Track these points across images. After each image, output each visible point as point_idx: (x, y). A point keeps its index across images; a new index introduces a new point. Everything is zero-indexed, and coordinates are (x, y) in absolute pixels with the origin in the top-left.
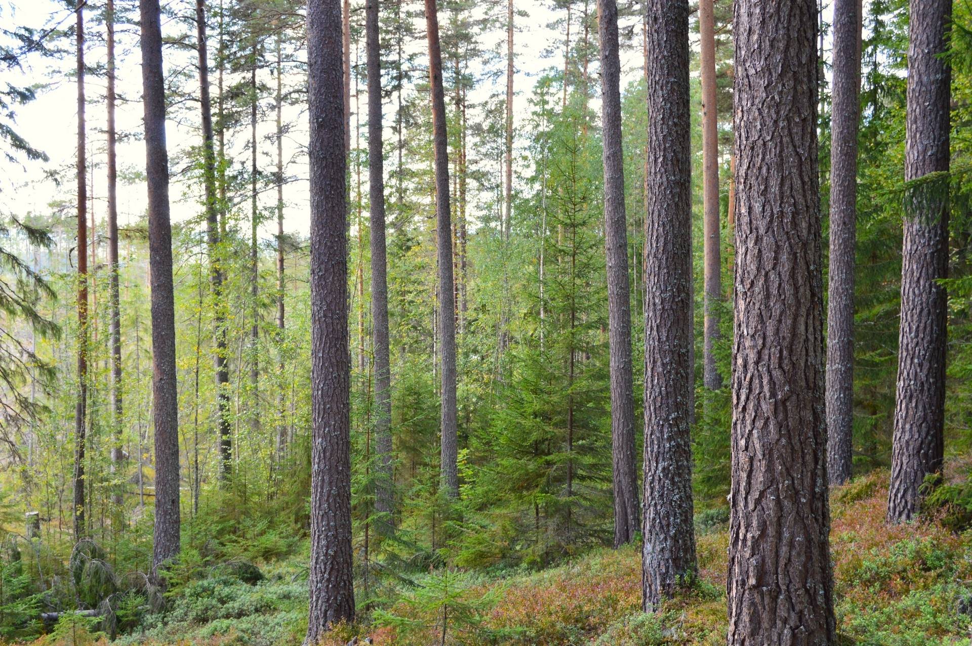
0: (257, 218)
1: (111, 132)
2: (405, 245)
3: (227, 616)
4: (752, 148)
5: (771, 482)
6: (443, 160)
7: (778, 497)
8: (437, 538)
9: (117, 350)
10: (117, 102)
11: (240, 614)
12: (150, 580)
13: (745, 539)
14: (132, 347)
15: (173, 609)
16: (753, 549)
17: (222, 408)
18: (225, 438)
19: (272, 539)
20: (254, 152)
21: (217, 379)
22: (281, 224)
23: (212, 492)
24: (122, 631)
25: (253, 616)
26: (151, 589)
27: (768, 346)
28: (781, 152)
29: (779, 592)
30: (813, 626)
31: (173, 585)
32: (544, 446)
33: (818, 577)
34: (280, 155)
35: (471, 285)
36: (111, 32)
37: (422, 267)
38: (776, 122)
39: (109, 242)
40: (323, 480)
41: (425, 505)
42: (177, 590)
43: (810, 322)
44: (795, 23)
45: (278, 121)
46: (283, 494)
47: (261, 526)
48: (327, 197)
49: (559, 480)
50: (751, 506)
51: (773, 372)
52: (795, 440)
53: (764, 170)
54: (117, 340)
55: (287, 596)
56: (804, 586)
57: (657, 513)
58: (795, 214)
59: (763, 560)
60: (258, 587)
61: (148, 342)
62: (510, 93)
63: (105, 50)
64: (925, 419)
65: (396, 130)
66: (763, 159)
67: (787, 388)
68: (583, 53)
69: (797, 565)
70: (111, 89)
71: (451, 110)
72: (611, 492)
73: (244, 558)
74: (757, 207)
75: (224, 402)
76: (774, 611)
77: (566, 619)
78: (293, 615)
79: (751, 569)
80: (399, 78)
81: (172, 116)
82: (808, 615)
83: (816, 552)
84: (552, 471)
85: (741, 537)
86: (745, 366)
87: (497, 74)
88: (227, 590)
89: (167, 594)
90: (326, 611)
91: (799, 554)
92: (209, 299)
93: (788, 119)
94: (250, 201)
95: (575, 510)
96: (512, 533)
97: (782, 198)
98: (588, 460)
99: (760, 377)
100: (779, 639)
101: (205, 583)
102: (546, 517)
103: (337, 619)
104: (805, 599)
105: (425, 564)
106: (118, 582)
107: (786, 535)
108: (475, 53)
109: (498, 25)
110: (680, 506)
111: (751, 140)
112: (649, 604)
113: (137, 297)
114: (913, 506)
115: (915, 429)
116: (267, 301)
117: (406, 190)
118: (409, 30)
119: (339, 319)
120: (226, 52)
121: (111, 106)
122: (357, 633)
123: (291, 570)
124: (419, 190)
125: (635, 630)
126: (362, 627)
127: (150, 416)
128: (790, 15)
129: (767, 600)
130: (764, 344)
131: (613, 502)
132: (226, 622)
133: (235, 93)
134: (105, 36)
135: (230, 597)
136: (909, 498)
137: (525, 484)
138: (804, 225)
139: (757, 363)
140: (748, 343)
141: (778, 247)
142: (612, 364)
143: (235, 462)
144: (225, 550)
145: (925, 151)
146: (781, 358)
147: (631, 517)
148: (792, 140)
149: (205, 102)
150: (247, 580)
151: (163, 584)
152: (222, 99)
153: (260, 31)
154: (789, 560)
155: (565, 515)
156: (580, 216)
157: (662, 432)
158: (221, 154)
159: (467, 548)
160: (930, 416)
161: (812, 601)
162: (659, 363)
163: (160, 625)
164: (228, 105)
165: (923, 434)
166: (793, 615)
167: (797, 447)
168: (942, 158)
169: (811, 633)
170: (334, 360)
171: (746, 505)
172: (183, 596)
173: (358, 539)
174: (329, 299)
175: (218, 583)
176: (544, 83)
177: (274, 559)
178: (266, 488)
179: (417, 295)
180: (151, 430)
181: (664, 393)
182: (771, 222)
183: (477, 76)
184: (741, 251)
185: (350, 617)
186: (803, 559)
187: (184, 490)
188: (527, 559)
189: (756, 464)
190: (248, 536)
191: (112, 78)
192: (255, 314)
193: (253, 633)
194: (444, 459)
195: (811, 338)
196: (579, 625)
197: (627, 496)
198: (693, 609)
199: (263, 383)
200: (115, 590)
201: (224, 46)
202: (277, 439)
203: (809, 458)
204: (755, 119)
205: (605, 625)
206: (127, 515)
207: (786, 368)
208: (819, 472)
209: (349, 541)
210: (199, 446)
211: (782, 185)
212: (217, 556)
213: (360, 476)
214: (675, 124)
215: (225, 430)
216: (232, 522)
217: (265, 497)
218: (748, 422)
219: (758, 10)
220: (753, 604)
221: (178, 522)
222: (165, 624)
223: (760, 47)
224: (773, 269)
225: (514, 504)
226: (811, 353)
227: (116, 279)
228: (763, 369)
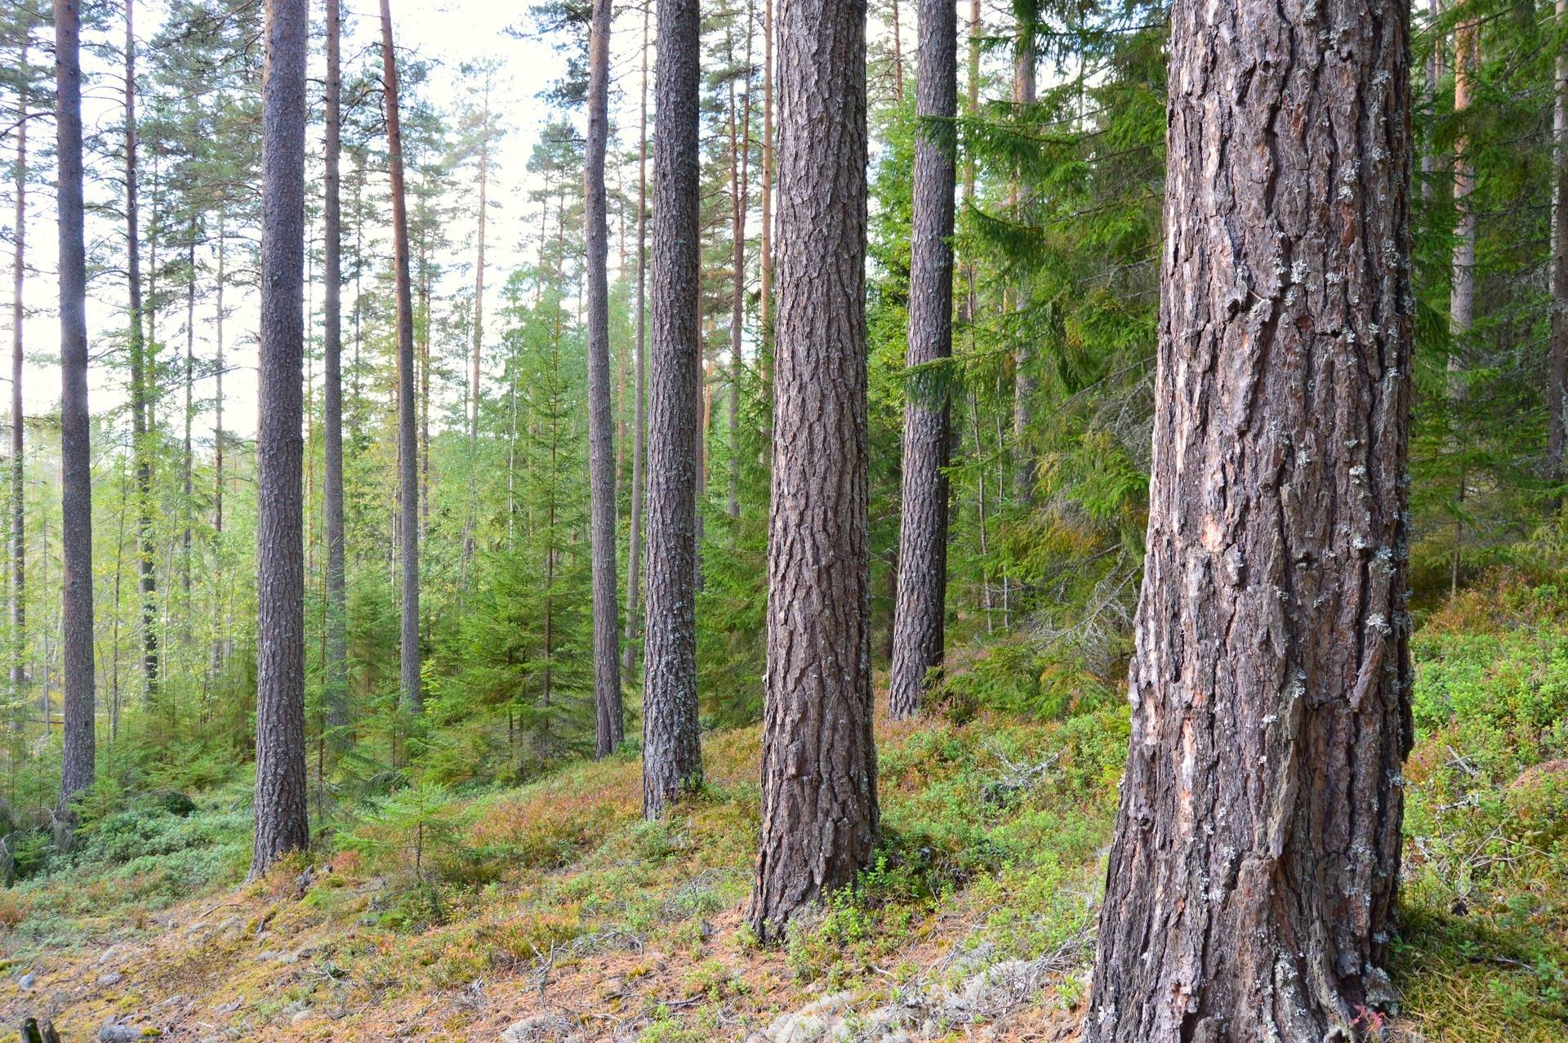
0: (192, 410)
1: (19, 307)
2: (362, 442)
3: (153, 853)
4: (797, 286)
5: (813, 658)
6: (407, 355)
7: (820, 675)
8: (397, 759)
9: (20, 552)
10: (26, 273)
11: (168, 851)
12: (57, 816)
13: (783, 724)
14: (38, 555)
15: (85, 847)
16: (792, 734)
17: (148, 620)
18: (150, 653)
19: (206, 766)
20: (190, 336)
21: (141, 586)
22: (219, 419)
23: (134, 715)
24: (22, 876)
25: (184, 852)
26: (57, 825)
27: (811, 506)
28: (829, 290)
29: (820, 782)
30: (857, 818)
31: (85, 820)
32: (519, 654)
33: (862, 763)
34: (220, 341)
35: (433, 491)
36: (21, 193)
37: (380, 469)
38: (823, 257)
39: (12, 431)
40: (272, 689)
41: (385, 720)
42: (90, 825)
43: (856, 480)
44: (846, 150)
45: (219, 306)
46: (219, 716)
47: (193, 750)
48: (281, 366)
49: (534, 690)
50: (791, 686)
51: (817, 536)
52: (839, 612)
53: (810, 310)
54: (20, 541)
55: (224, 827)
56: (848, 774)
57: (660, 712)
58: (842, 360)
59: (804, 747)
60: (190, 819)
61: (59, 549)
62: (480, 287)
63: (14, 212)
64: (926, 612)
65: (354, 320)
66: (809, 298)
67: (831, 553)
68: (557, 249)
69: (840, 750)
70: (19, 256)
71: (416, 300)
72: (592, 702)
73: (174, 787)
74: (801, 351)
75: (150, 613)
76: (815, 802)
77: (557, 834)
78: (233, 847)
79: (790, 757)
80: (359, 264)
81: (92, 292)
82: (852, 806)
83: (860, 735)
84: (527, 680)
85: (779, 721)
86: (785, 530)
87: (466, 266)
88: (152, 823)
89: (78, 831)
90: (274, 839)
91: (842, 738)
92: (134, 497)
93: (836, 255)
94: (185, 389)
95: (553, 721)
96: (484, 748)
97: (828, 342)
98: (565, 669)
99: (803, 541)
100: (821, 833)
101: (126, 816)
102: (521, 730)
103: (288, 848)
104: (849, 788)
105: (388, 785)
106: (17, 820)
107: (829, 717)
108: (444, 243)
109: (469, 214)
110: (685, 704)
111: (796, 276)
112: (651, 812)
113: (46, 495)
114: (915, 701)
115: (917, 622)
116: (201, 502)
117: (363, 386)
118: (372, 215)
119: (293, 504)
120: (160, 225)
121: (19, 278)
122: (312, 862)
123: (229, 798)
124: (377, 386)
125: (638, 841)
126: (318, 855)
127: (59, 633)
128: (840, 142)
129: (807, 790)
130: (807, 504)
131: (595, 711)
132: (151, 859)
133: (169, 271)
134: (15, 197)
135: (156, 832)
136: (910, 692)
137: (498, 696)
138: (852, 373)
139: (799, 526)
140: (789, 503)
141: (823, 395)
142: (594, 564)
143: (162, 680)
144: (149, 779)
145: (928, 338)
146: (825, 519)
147: (613, 727)
148: (840, 278)
149: (134, 277)
150: (175, 812)
151: (72, 820)
152: (154, 276)
153: (201, 202)
154: (832, 745)
155: (544, 726)
156: (560, 408)
157: (665, 623)
158: (151, 339)
159: (433, 767)
160: (931, 609)
161: (856, 789)
162: (663, 548)
163: (69, 867)
164: (162, 284)
165: (925, 627)
166: (835, 805)
167: (841, 619)
168: (944, 347)
169: (855, 825)
170: (286, 552)
171: (785, 686)
172: (98, 832)
173: (312, 759)
174: (281, 482)
175: (142, 815)
176: (516, 278)
177: (208, 788)
178: (199, 710)
179: (374, 498)
180: (60, 649)
181: (668, 580)
182: (816, 368)
183: (444, 268)
184: (783, 400)
185: (303, 844)
186: (847, 743)
187: (101, 715)
188: (502, 776)
189: (796, 639)
190: (177, 763)
191: (20, 245)
192: (188, 516)
193: (184, 870)
194: (403, 674)
195: (857, 498)
196: (572, 839)
197: (609, 704)
198: (699, 815)
199: (197, 592)
200: (13, 829)
201: (158, 218)
202: (212, 655)
203: (854, 631)
204: (800, 254)
205: (601, 837)
206: (29, 743)
207: (831, 531)
208: (864, 647)
209: (302, 759)
210: (119, 663)
211: (829, 327)
212: (140, 787)
213: (313, 688)
214: (683, 289)
215: (151, 646)
216: (158, 748)
217: (197, 720)
218: (788, 592)
219: (806, 134)
220: (792, 796)
221: (92, 747)
222: (76, 865)
223: (807, 173)
224: (819, 420)
225: (486, 717)
226: (857, 515)
227: (19, 470)
228: (806, 533)
